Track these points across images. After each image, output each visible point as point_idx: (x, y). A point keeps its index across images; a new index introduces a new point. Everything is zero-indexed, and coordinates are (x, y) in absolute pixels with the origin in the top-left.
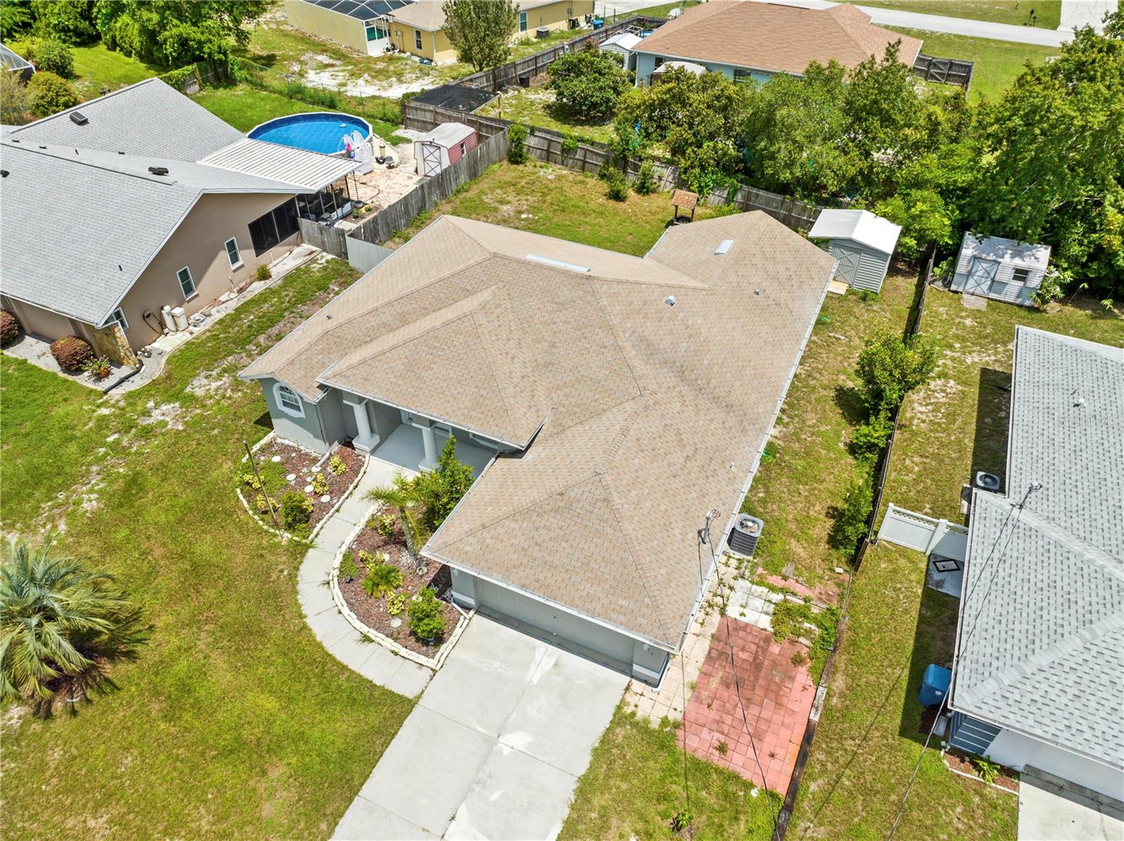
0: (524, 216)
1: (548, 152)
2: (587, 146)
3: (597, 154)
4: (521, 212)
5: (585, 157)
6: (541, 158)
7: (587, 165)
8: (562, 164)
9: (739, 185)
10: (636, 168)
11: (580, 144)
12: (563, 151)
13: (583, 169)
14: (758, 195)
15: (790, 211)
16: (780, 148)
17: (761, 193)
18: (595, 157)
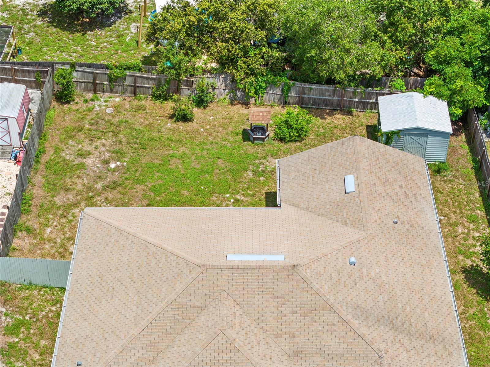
0: (113, 166)
1: (94, 83)
2: (136, 73)
3: (148, 79)
4: (107, 162)
5: (135, 83)
6: (87, 89)
7: (138, 90)
8: (111, 91)
9: (291, 83)
10: (190, 84)
11: (127, 72)
12: (110, 80)
13: (135, 93)
14: (311, 89)
15: (342, 96)
16: (331, 55)
17: (314, 87)
18: (145, 81)
